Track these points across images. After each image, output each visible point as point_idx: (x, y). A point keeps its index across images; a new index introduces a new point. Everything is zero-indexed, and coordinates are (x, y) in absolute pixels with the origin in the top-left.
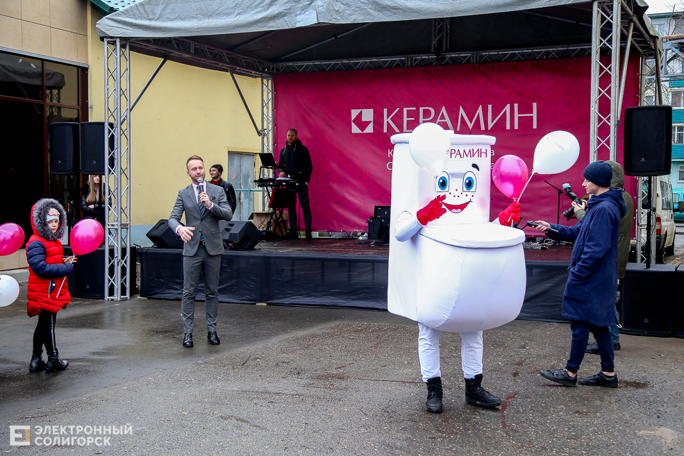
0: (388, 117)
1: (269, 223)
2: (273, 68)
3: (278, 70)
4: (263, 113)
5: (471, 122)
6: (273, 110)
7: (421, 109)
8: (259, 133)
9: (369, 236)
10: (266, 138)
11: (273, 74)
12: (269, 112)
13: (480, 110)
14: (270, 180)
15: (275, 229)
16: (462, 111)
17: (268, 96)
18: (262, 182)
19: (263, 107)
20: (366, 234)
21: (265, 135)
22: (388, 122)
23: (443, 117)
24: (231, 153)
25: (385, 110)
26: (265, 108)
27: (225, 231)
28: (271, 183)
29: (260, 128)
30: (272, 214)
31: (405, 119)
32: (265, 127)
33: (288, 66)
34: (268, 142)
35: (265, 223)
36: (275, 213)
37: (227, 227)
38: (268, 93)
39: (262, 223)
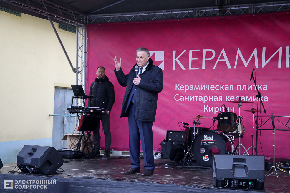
0: (176, 57)
1: (79, 144)
2: (86, 19)
3: (90, 21)
4: (78, 55)
5: (247, 61)
6: (85, 53)
7: (204, 51)
8: (74, 71)
9: (162, 156)
10: (79, 75)
11: (86, 24)
12: (82, 55)
13: (255, 52)
14: (80, 108)
15: (83, 150)
16: (239, 52)
17: (82, 41)
18: (74, 110)
19: (78, 50)
20: (159, 154)
21: (78, 72)
22: (176, 61)
23: (222, 57)
24: (56, 88)
25: (174, 52)
26: (80, 51)
27: (28, 155)
28: (81, 111)
29: (75, 67)
30: (82, 136)
31: (191, 59)
32: (79, 66)
33: (98, 18)
34: (82, 78)
35: (75, 144)
36: (84, 135)
37: (30, 152)
38: (83, 39)
39: (73, 144)
